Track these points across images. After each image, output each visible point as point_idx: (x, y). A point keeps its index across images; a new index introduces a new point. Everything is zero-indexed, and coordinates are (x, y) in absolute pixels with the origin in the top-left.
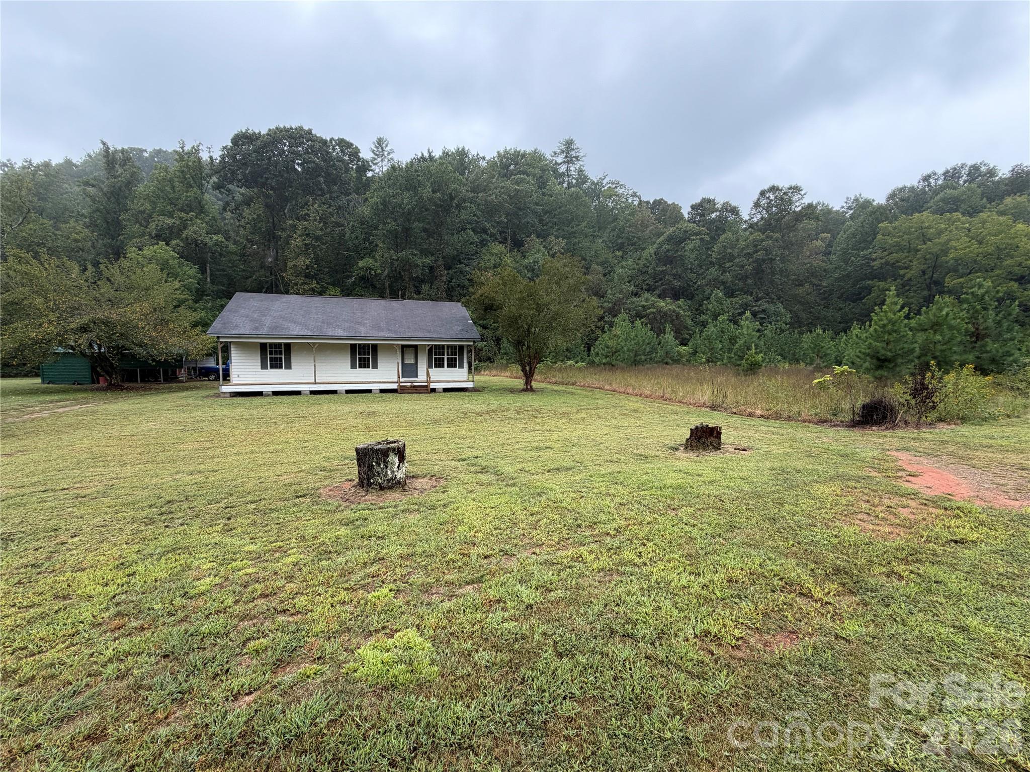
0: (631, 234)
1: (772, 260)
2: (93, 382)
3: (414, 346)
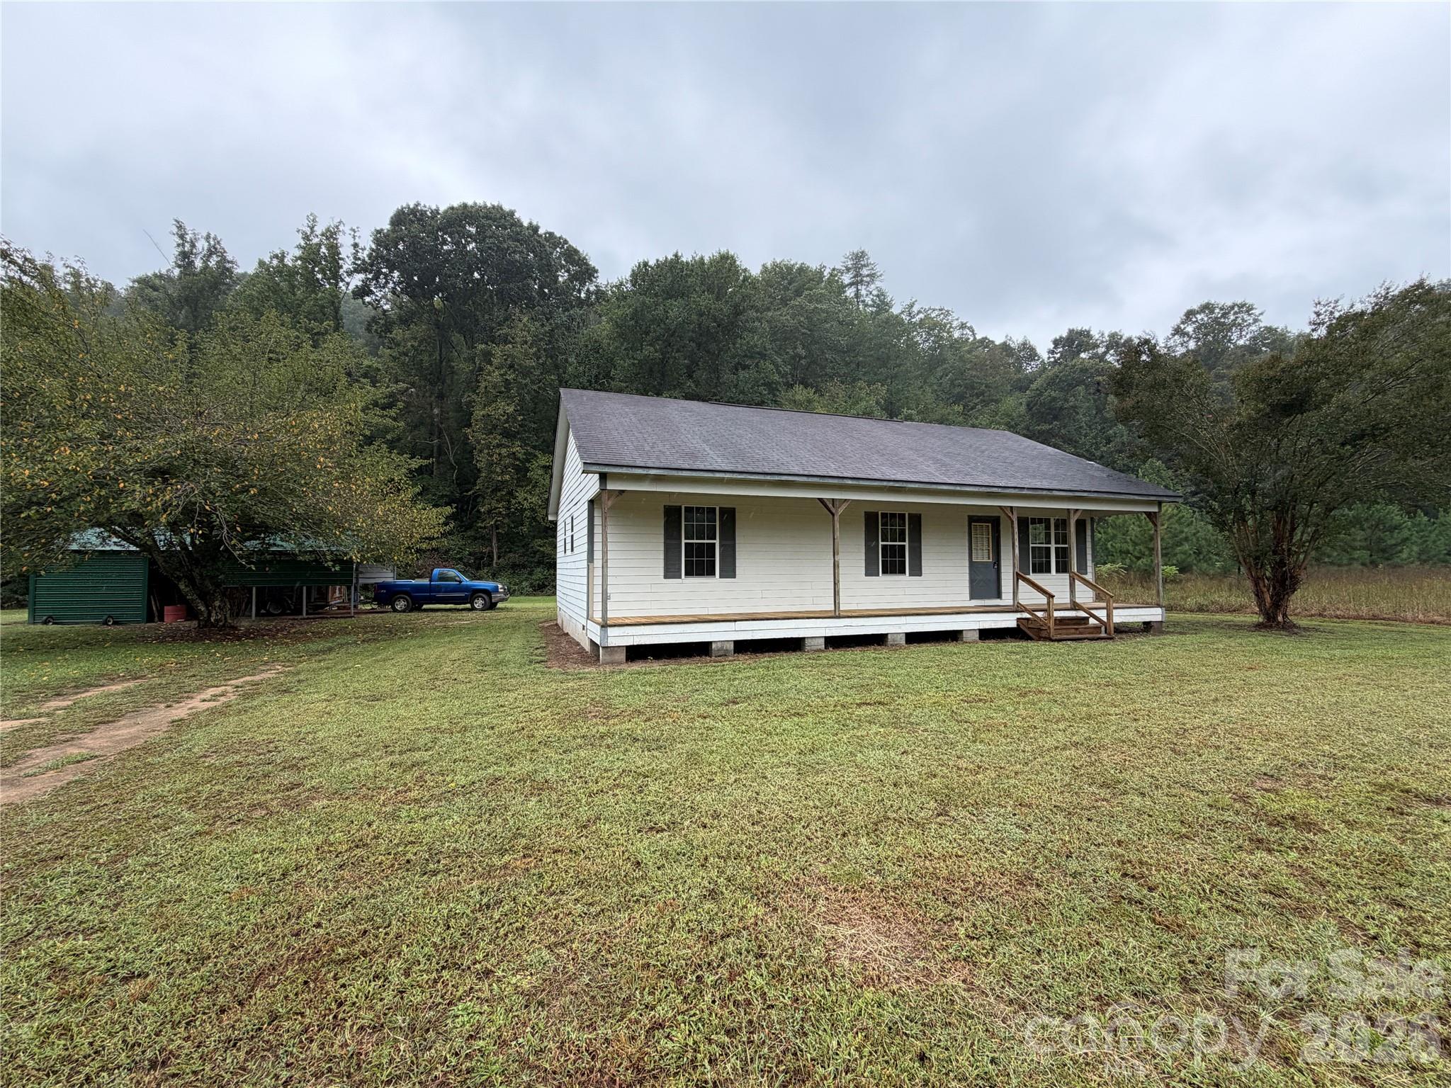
0: (976, 380)
2: (150, 619)
3: (995, 518)
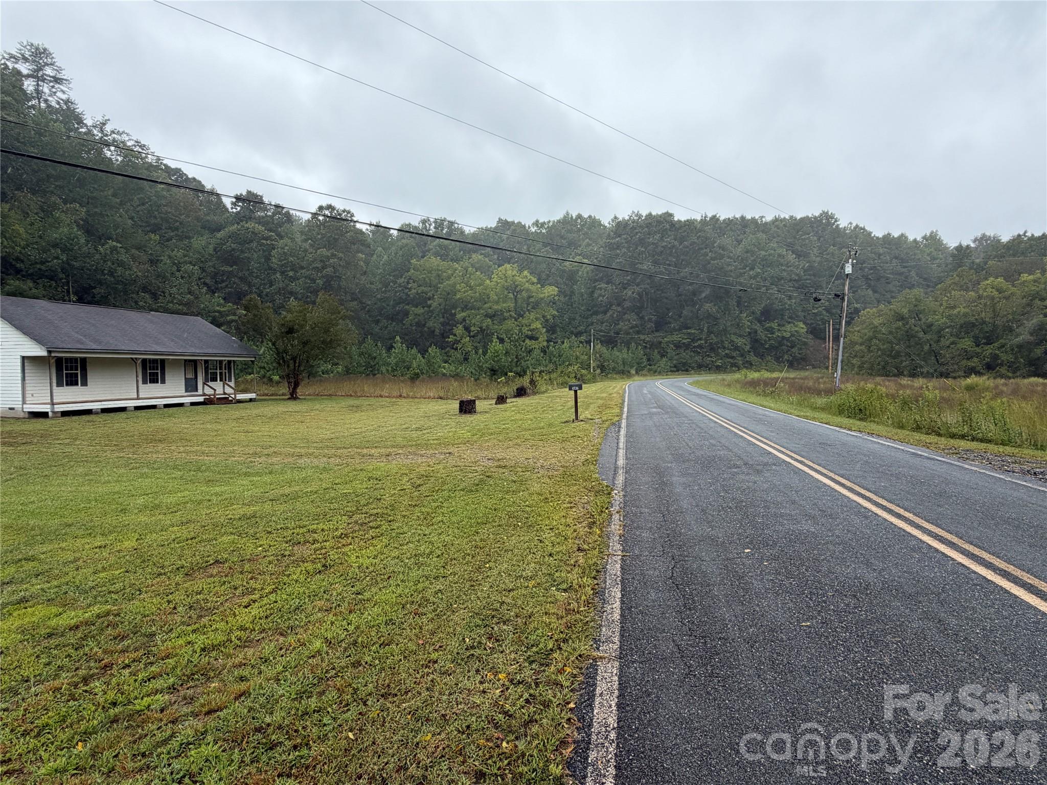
0: (170, 215)
1: (340, 277)
3: (195, 362)
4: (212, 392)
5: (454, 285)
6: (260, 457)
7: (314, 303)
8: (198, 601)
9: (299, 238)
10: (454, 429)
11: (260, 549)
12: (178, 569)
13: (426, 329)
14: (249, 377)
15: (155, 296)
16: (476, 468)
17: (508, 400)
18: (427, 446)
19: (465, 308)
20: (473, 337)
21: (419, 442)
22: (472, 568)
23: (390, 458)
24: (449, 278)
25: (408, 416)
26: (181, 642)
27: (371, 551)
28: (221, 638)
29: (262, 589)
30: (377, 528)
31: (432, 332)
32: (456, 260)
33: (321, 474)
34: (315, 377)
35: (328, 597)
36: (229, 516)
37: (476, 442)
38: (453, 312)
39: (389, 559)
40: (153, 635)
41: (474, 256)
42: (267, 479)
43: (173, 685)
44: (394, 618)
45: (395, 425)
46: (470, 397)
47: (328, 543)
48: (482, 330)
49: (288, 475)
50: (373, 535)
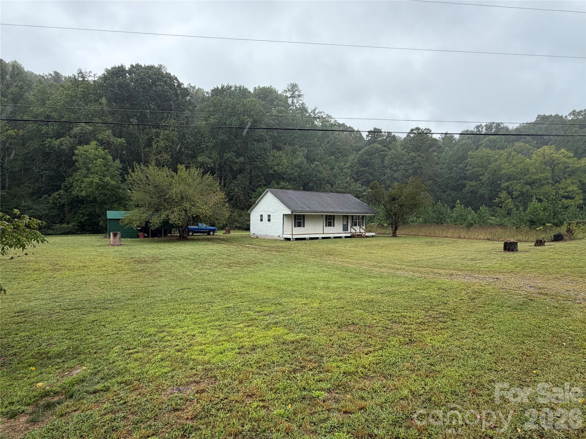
0: (340, 146)
1: (422, 168)
3: (347, 216)
4: (355, 231)
5: (501, 164)
6: (376, 267)
7: (407, 183)
8: (343, 344)
9: (399, 149)
10: (499, 262)
11: (375, 321)
12: (335, 323)
13: (478, 195)
14: (372, 224)
15: (332, 185)
16: (520, 292)
17: (546, 244)
18: (479, 272)
19: (509, 179)
20: (515, 198)
21: (473, 269)
22: (521, 370)
23: (453, 277)
24: (496, 160)
25: (465, 251)
26: (334, 365)
27: (439, 338)
28: (353, 369)
29: (375, 346)
30: (444, 322)
31: (482, 197)
32: (502, 148)
33: (409, 281)
34: (406, 224)
35: (413, 362)
36: (360, 299)
37: (518, 272)
38: (499, 182)
39: (453, 346)
40: (322, 356)
41: (516, 144)
42: (379, 280)
43: (330, 389)
44: (458, 391)
45: (456, 255)
46: (512, 240)
47: (413, 326)
48: (522, 194)
49: (390, 280)
50: (442, 327)
